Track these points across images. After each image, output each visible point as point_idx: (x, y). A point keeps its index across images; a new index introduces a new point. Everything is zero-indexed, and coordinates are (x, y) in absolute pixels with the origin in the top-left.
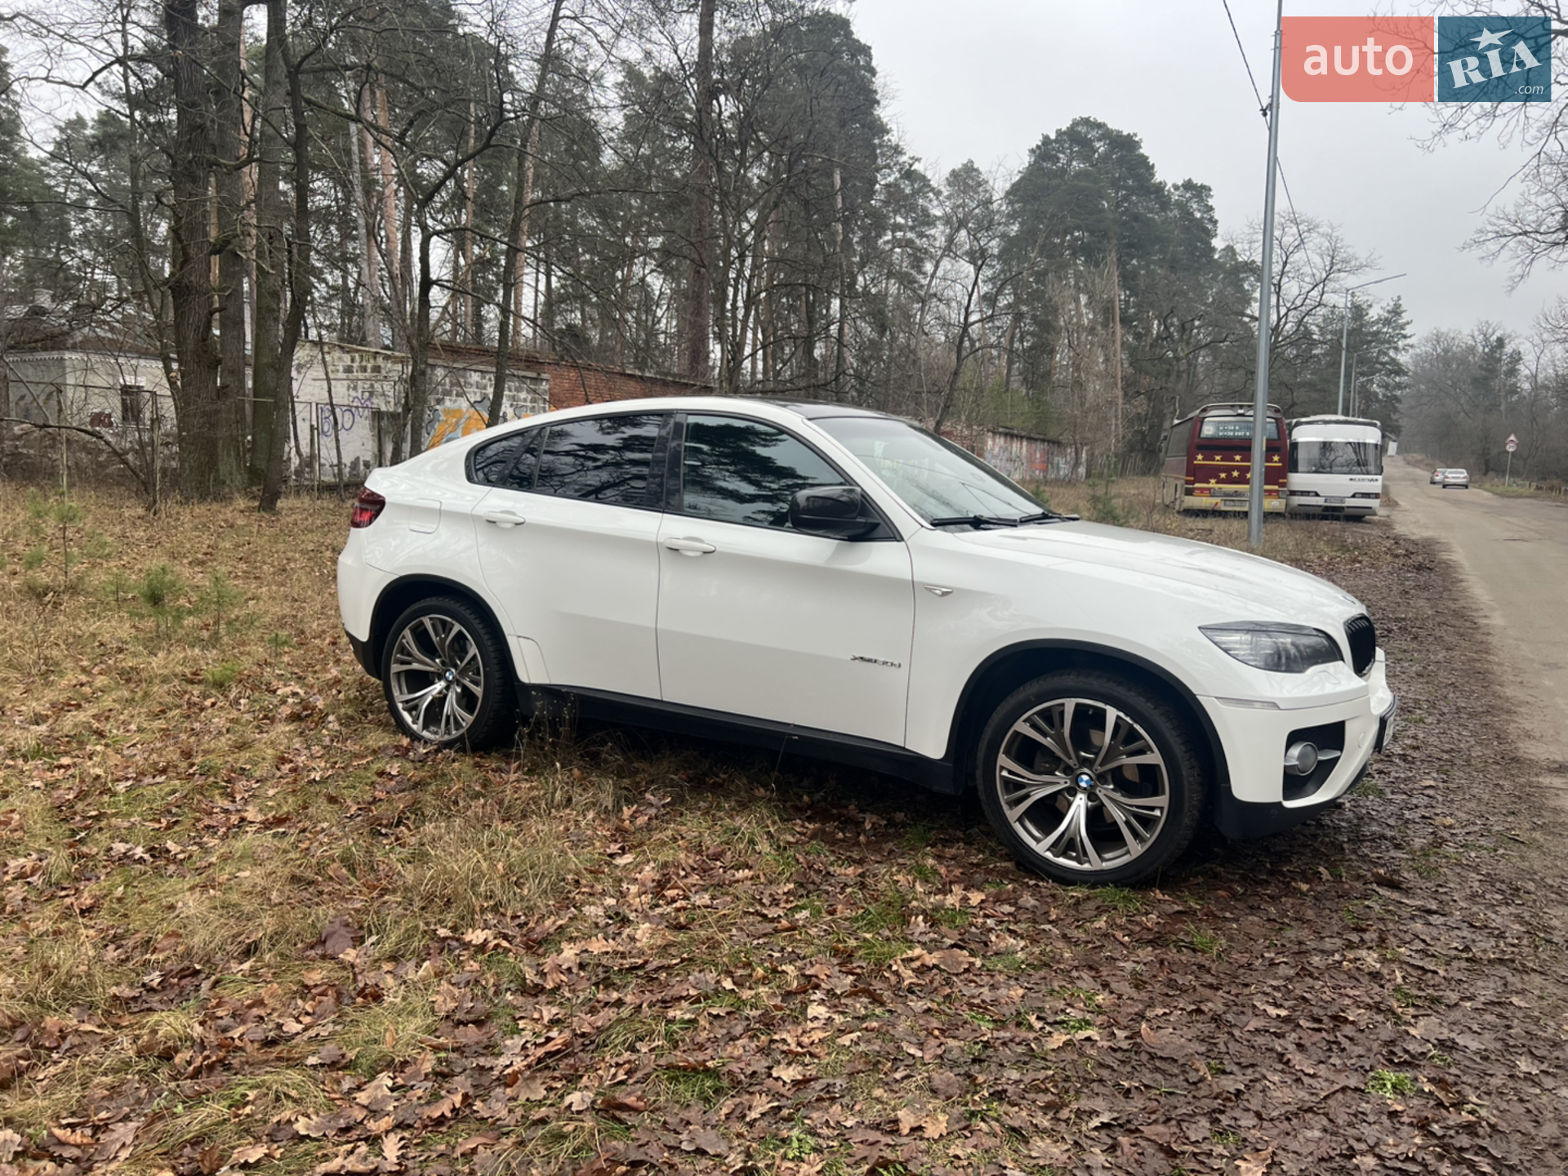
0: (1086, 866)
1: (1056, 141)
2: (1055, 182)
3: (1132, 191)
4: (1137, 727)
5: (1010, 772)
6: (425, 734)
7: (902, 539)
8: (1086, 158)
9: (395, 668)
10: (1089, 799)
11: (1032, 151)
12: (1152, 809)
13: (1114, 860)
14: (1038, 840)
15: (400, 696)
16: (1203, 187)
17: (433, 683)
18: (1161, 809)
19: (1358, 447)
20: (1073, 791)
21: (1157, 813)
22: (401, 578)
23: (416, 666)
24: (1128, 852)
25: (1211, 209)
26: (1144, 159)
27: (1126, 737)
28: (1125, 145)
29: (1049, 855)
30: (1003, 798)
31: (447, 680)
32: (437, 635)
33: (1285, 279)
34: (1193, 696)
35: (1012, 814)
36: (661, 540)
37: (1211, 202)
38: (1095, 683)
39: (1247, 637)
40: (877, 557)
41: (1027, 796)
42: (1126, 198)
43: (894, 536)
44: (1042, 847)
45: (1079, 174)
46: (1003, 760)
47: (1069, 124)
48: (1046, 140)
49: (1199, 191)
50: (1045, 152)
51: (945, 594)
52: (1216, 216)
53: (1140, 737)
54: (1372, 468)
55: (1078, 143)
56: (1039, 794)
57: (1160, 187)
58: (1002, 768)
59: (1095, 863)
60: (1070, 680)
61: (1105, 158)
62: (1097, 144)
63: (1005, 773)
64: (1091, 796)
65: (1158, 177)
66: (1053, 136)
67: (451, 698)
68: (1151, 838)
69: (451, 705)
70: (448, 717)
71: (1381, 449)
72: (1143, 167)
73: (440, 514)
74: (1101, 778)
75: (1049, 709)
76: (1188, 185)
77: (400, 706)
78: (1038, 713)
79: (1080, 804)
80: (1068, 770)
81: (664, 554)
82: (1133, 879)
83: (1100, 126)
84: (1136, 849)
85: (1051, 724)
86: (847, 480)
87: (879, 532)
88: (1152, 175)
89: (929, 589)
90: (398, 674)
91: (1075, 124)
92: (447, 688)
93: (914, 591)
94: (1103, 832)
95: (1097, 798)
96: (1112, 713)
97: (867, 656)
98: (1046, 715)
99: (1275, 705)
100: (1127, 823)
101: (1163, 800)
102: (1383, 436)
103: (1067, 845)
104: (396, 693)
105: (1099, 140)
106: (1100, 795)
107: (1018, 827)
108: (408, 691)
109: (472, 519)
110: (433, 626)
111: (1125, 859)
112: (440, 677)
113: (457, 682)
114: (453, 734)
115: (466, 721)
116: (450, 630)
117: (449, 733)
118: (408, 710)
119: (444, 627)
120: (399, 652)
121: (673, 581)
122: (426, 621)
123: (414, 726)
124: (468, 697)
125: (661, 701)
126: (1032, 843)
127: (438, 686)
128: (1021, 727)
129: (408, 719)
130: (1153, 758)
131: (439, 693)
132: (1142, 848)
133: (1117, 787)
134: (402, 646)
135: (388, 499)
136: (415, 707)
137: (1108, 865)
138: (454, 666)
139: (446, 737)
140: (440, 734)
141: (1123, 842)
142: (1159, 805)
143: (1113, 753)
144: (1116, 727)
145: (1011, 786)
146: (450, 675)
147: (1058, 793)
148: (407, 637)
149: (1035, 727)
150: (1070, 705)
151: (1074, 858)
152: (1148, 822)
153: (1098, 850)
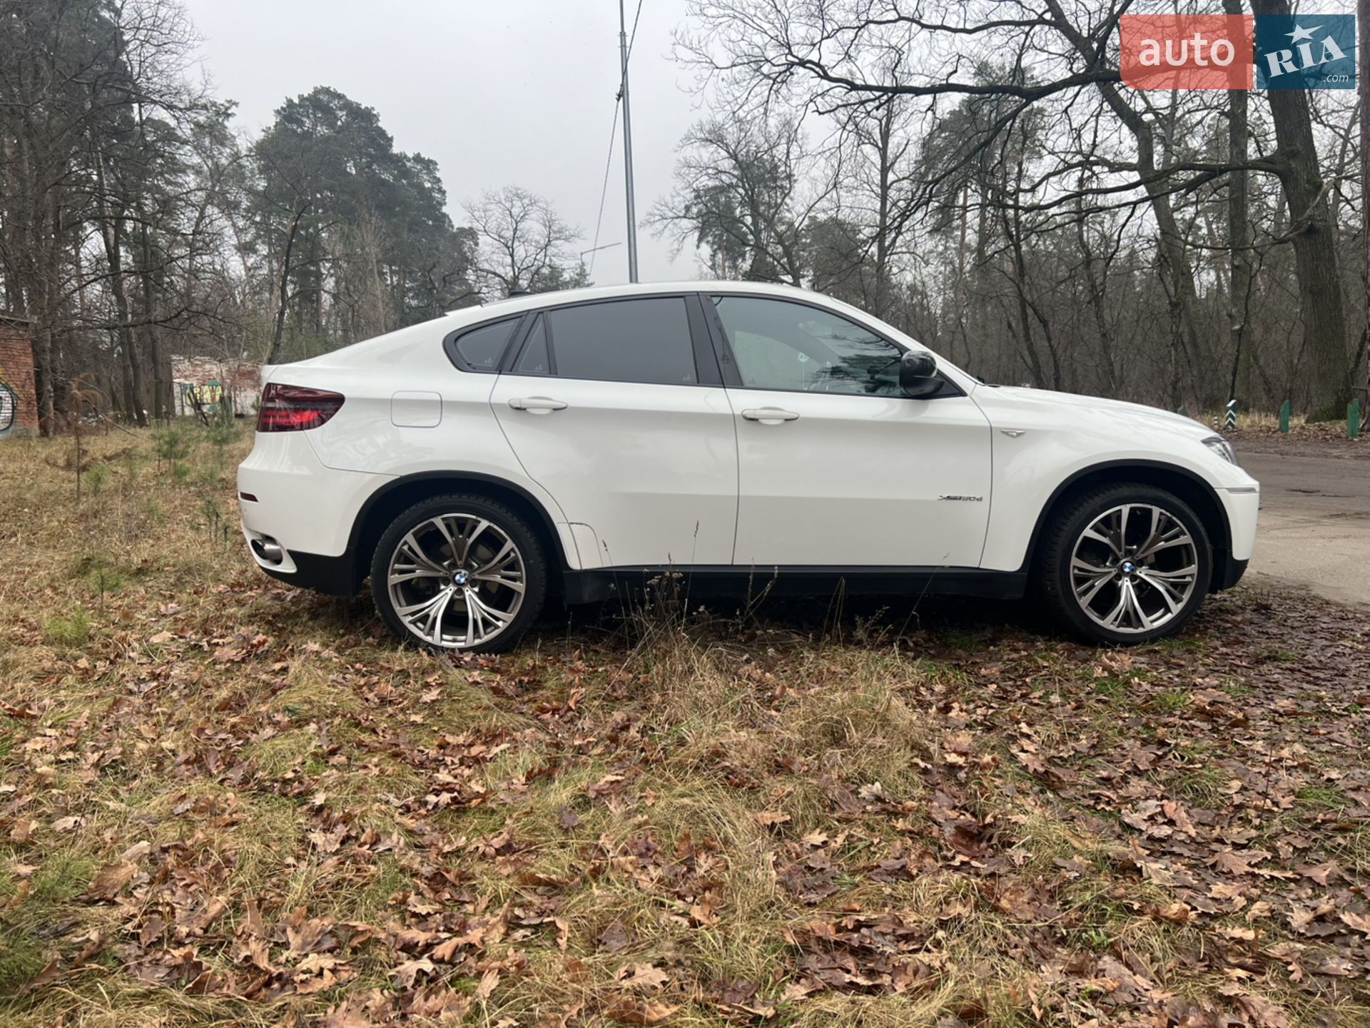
0: (1140, 630)
1: (300, 106)
2: (305, 143)
3: (374, 159)
4: (1175, 519)
5: (1079, 569)
6: (444, 644)
7: (964, 394)
8: (331, 125)
9: (394, 579)
10: (1133, 580)
11: (278, 112)
12: (1184, 577)
13: (1159, 621)
14: (1102, 619)
15: (404, 613)
16: (430, 161)
17: (439, 590)
18: (1192, 575)
20: (1120, 576)
21: (1188, 579)
22: (402, 479)
23: (419, 573)
24: (1168, 610)
25: (439, 180)
26: (382, 133)
27: (1167, 525)
28: (363, 118)
29: (1112, 628)
30: (1076, 590)
31: (456, 583)
32: (452, 534)
33: (516, 244)
34: (1212, 489)
35: (1083, 603)
36: (738, 412)
37: (438, 175)
38: (1144, 491)
41: (1092, 586)
42: (369, 166)
43: (957, 392)
44: (1108, 623)
45: (326, 140)
46: (1075, 561)
47: (311, 91)
48: (290, 102)
49: (429, 165)
50: (289, 114)
51: (1019, 435)
52: (444, 187)
53: (1176, 526)
55: (322, 112)
56: (1100, 583)
57: (399, 160)
58: (1074, 568)
59: (1148, 624)
60: (1125, 491)
61: (346, 126)
62: (340, 113)
63: (1076, 571)
64: (1133, 578)
65: (396, 150)
66: (296, 101)
67: (471, 598)
68: (1186, 597)
69: (475, 606)
70: (475, 621)
72: (381, 140)
73: (441, 405)
74: (1140, 563)
75: (1111, 515)
76: (418, 158)
77: (406, 621)
78: (1102, 520)
79: (1128, 585)
80: (1116, 561)
81: (742, 424)
83: (340, 97)
84: (1176, 608)
85: (1111, 527)
87: (943, 390)
88: (391, 146)
89: (1006, 433)
90: (395, 586)
91: (317, 91)
92: (460, 591)
93: (992, 436)
94: (1151, 600)
95: (1138, 577)
96: (1156, 511)
97: (952, 494)
98: (1108, 520)
99: (1252, 490)
100: (1167, 590)
101: (1193, 569)
103: (1130, 618)
104: (397, 608)
105: (341, 109)
106: (1142, 575)
107: (1087, 612)
108: (409, 603)
109: (491, 409)
110: (448, 527)
111: (1169, 617)
112: (447, 581)
113: (473, 583)
114: (486, 638)
115: (504, 620)
116: (474, 528)
117: (479, 637)
118: (414, 623)
119: (462, 527)
120: (398, 561)
121: (753, 450)
122: (438, 522)
123: (429, 639)
124: (497, 597)
125: (732, 566)
126: (1100, 622)
127: (447, 592)
128: (1088, 532)
129: (420, 634)
130: (1186, 539)
131: (452, 602)
132: (1181, 606)
133: (1152, 567)
134: (401, 553)
135: (346, 395)
136: (424, 619)
137: (1157, 624)
138: (467, 566)
139: (477, 641)
140: (462, 641)
141: (1164, 604)
142: (1190, 573)
143: (1155, 542)
144: (1160, 521)
145: (1081, 580)
146: (461, 578)
147: (1111, 580)
148: (410, 542)
149: (1098, 530)
150: (1125, 510)
151: (1132, 625)
152: (1179, 588)
153: (1148, 615)
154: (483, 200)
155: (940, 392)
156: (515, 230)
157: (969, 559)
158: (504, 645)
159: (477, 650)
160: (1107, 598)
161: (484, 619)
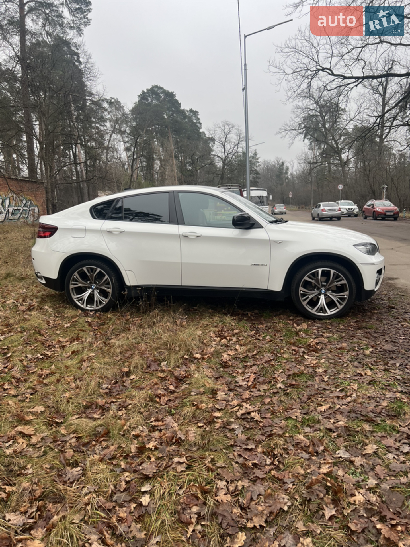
0: (326, 314)
1: (147, 93)
2: (149, 107)
3: (174, 112)
4: (340, 274)
5: (303, 291)
6: (87, 308)
7: (262, 227)
8: (158, 100)
9: (72, 287)
10: (325, 296)
11: (139, 96)
12: (344, 296)
13: (333, 311)
14: (312, 310)
15: (75, 297)
16: (196, 111)
17: (86, 291)
18: (347, 295)
19: (259, 197)
20: (320, 294)
21: (346, 296)
22: (73, 255)
23: (80, 285)
24: (338, 308)
25: (199, 119)
26: (177, 101)
27: (336, 277)
28: (170, 96)
29: (316, 313)
30: (302, 299)
31: (92, 289)
32: (89, 273)
33: (226, 144)
34: (354, 264)
35: (304, 303)
36: (181, 233)
37: (199, 117)
38: (327, 264)
39: (363, 247)
40: (254, 234)
41: (308, 298)
42: (172, 115)
44: (314, 311)
45: (156, 105)
46: (301, 288)
47: (151, 87)
48: (143, 92)
49: (195, 113)
50: (143, 96)
51: (280, 243)
52: (201, 121)
53: (340, 277)
54: (265, 204)
55: (155, 94)
56: (311, 297)
57: (183, 111)
58: (301, 291)
59: (329, 312)
60: (319, 263)
61: (164, 99)
62: (161, 95)
64: (325, 295)
65: (182, 107)
66: (146, 91)
67: (96, 293)
68: (344, 303)
69: (97, 296)
70: (97, 301)
71: (268, 197)
72: (177, 104)
73: (86, 230)
74: (328, 290)
75: (314, 272)
76: (191, 111)
77: (75, 300)
78: (311, 274)
79: (322, 297)
80: (318, 289)
81: (182, 238)
82: (340, 316)
83: (162, 88)
84: (340, 307)
85: (315, 277)
86: (241, 211)
87: (255, 226)
88: (180, 106)
89: (275, 242)
90: (72, 289)
91: (153, 87)
92: (93, 291)
93: (270, 243)
94: (331, 304)
95: (327, 295)
96: (332, 271)
97: (256, 264)
98: (313, 274)
99: (373, 264)
100: (337, 300)
101: (347, 293)
102: (268, 194)
103: (322, 310)
104: (73, 296)
105: (162, 93)
106: (329, 294)
107: (306, 307)
108: (77, 294)
109: (100, 232)
110: (88, 270)
111: (338, 310)
112: (89, 288)
113: (97, 289)
114: (100, 307)
115: (105, 301)
116: (96, 271)
117: (98, 306)
118: (78, 301)
119: (92, 270)
120: (73, 281)
121: (186, 246)
122: (84, 269)
123: (82, 306)
124: (104, 293)
125: (182, 286)
126: (311, 311)
127: (89, 291)
128: (306, 278)
129: (80, 304)
130: (344, 282)
131: (90, 294)
132: (342, 307)
133: (333, 291)
134: (74, 278)
135: (58, 227)
136: (81, 300)
137: (332, 313)
138: (95, 283)
139: (97, 308)
140: (94, 307)
141: (336, 306)
142: (346, 294)
143: (333, 282)
144: (334, 275)
145: (303, 295)
146: (93, 287)
147: (316, 296)
148: (76, 275)
149: (310, 278)
150: (320, 270)
151: (323, 313)
152: (343, 299)
153: (329, 309)
154: (213, 127)
155: (254, 226)
156: (226, 138)
157: (263, 286)
158: (105, 309)
159: (96, 311)
160: (313, 303)
161: (100, 301)
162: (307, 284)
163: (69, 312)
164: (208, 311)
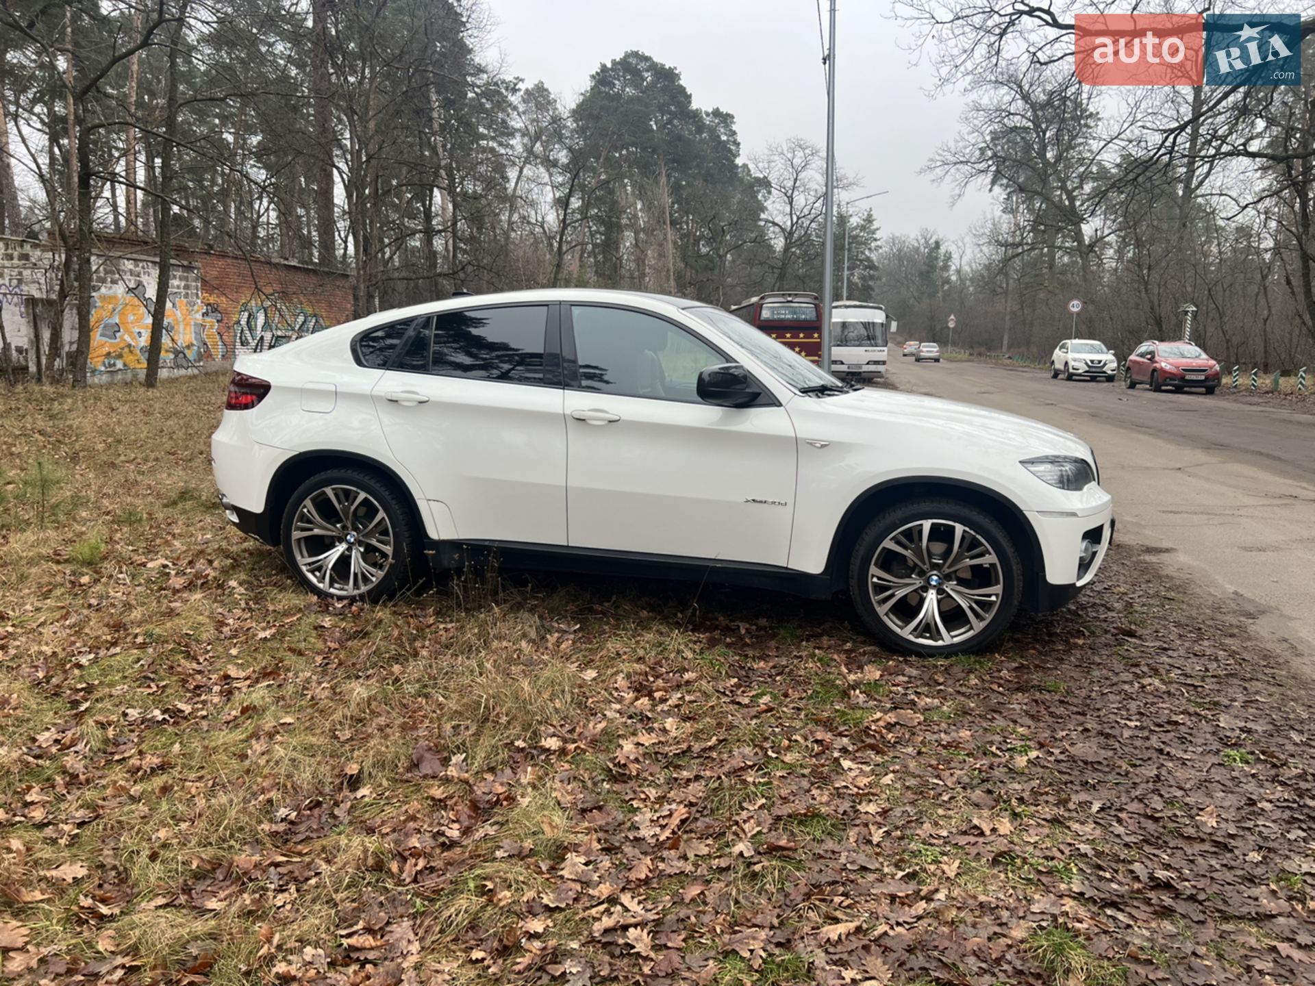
0: (940, 643)
1: (612, 69)
2: (615, 104)
3: (674, 115)
4: (979, 537)
5: (879, 578)
6: (332, 590)
7: (780, 405)
8: (637, 86)
9: (296, 535)
10: (938, 593)
11: (593, 77)
12: (990, 596)
13: (959, 636)
14: (901, 628)
15: (303, 561)
16: (728, 115)
17: (333, 546)
18: (997, 595)
19: (866, 325)
20: (925, 589)
21: (993, 598)
22: (301, 454)
23: (317, 531)
24: (971, 628)
25: (734, 133)
26: (682, 90)
27: (970, 545)
28: (667, 76)
29: (911, 638)
30: (874, 599)
31: (348, 542)
32: (340, 503)
33: (796, 193)
34: (1021, 511)
35: (882, 610)
36: (568, 412)
37: (734, 127)
38: (947, 508)
39: (1049, 466)
40: (758, 420)
41: (892, 595)
42: (670, 122)
43: (775, 402)
44: (906, 633)
45: (631, 100)
46: (873, 570)
47: (622, 55)
48: (604, 67)
49: (725, 119)
50: (603, 78)
51: (823, 446)
52: (739, 140)
53: (981, 544)
54: (880, 341)
55: (630, 72)
56: (900, 593)
57: (696, 114)
58: (873, 576)
59: (949, 638)
60: (926, 507)
61: (652, 86)
62: (645, 74)
63: (875, 580)
64: (940, 591)
65: (694, 105)
66: (609, 65)
67: (356, 555)
68: (989, 617)
69: (357, 563)
70: (356, 575)
71: (885, 326)
72: (682, 97)
73: (336, 395)
74: (948, 577)
75: (910, 529)
76: (717, 113)
77: (304, 568)
78: (902, 533)
79: (931, 597)
80: (921, 573)
81: (571, 423)
82: (977, 648)
83: (647, 59)
84: (979, 626)
85: (911, 541)
86: (729, 358)
87: (760, 400)
88: (690, 102)
89: (811, 444)
90: (299, 540)
91: (627, 56)
92: (349, 549)
93: (797, 446)
94: (953, 617)
95: (944, 591)
96: (959, 529)
97: (758, 499)
98: (908, 534)
99: (1074, 514)
100: (971, 608)
101: (998, 588)
102: (887, 317)
103: (927, 629)
104: (299, 558)
105: (647, 71)
106: (948, 590)
107: (885, 619)
108: (310, 555)
109: (370, 400)
110: (336, 495)
111: (971, 633)
112: (341, 540)
113: (360, 543)
114: (363, 589)
115: (377, 576)
116: (356, 498)
117: (358, 588)
118: (312, 572)
119: (348, 496)
120: (300, 520)
121: (580, 445)
122: (329, 491)
123: (321, 585)
124: (370, 553)
125: (568, 547)
126: (898, 630)
127: (341, 548)
128: (888, 544)
129: (314, 580)
130: (990, 559)
131: (343, 554)
132: (982, 625)
133: (961, 582)
134: (302, 514)
135: (273, 384)
136: (319, 569)
137: (956, 640)
138: (356, 529)
139: (356, 592)
140: (350, 590)
141: (968, 622)
142: (994, 593)
143: (959, 558)
144: (963, 538)
145: (880, 589)
146: (351, 539)
147: (915, 591)
148: (308, 506)
149: (898, 543)
150: (927, 525)
151: (930, 638)
152: (986, 606)
153: (949, 630)
154: (766, 152)
156: (796, 180)
157: (777, 558)
158: (374, 597)
159: (352, 600)
160: (907, 610)
161: (362, 574)
162: (890, 561)
163: (289, 599)
164: (637, 613)
